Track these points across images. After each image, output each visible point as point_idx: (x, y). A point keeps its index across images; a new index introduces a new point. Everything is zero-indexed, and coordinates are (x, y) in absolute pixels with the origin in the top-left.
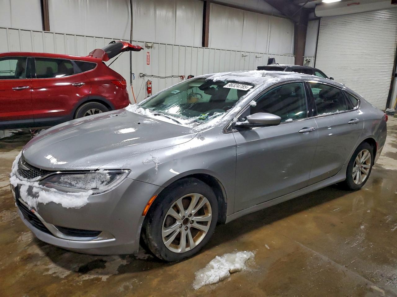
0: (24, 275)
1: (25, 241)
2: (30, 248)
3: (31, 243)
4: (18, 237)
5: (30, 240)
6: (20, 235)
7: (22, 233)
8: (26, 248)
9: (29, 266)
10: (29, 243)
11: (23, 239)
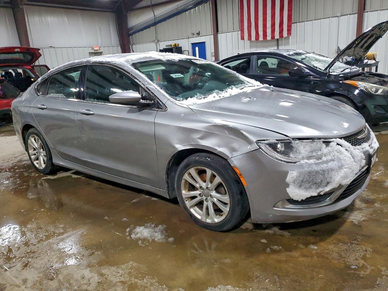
0: (380, 194)
1: (360, 214)
2: (361, 207)
3: (357, 210)
4: (364, 221)
5: (356, 213)
6: (360, 222)
7: (356, 223)
8: (364, 209)
9: (373, 197)
10: (358, 211)
11: (361, 216)
